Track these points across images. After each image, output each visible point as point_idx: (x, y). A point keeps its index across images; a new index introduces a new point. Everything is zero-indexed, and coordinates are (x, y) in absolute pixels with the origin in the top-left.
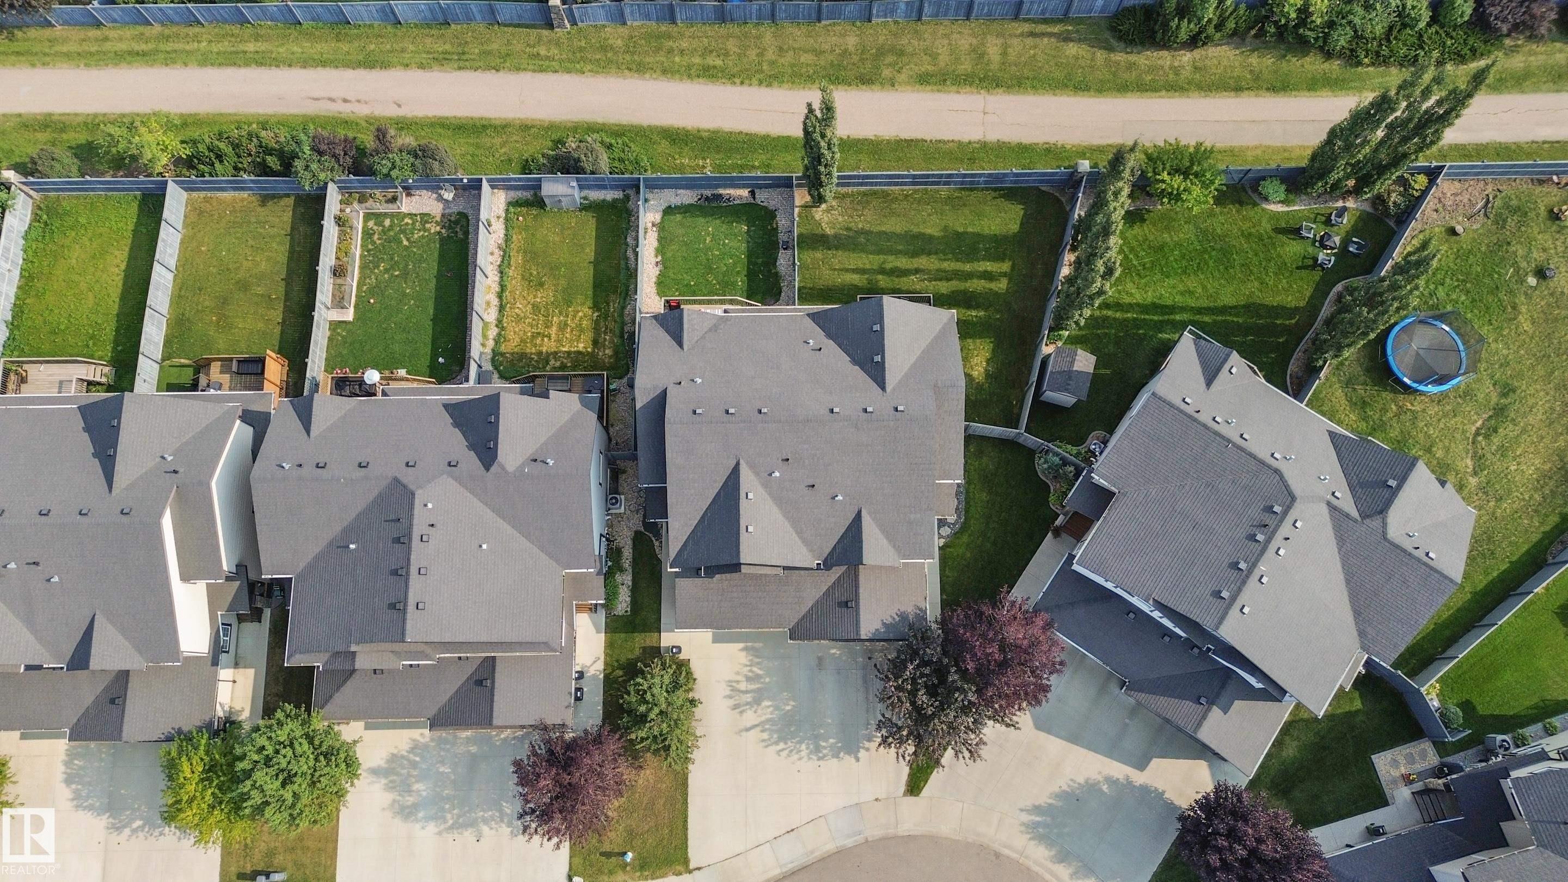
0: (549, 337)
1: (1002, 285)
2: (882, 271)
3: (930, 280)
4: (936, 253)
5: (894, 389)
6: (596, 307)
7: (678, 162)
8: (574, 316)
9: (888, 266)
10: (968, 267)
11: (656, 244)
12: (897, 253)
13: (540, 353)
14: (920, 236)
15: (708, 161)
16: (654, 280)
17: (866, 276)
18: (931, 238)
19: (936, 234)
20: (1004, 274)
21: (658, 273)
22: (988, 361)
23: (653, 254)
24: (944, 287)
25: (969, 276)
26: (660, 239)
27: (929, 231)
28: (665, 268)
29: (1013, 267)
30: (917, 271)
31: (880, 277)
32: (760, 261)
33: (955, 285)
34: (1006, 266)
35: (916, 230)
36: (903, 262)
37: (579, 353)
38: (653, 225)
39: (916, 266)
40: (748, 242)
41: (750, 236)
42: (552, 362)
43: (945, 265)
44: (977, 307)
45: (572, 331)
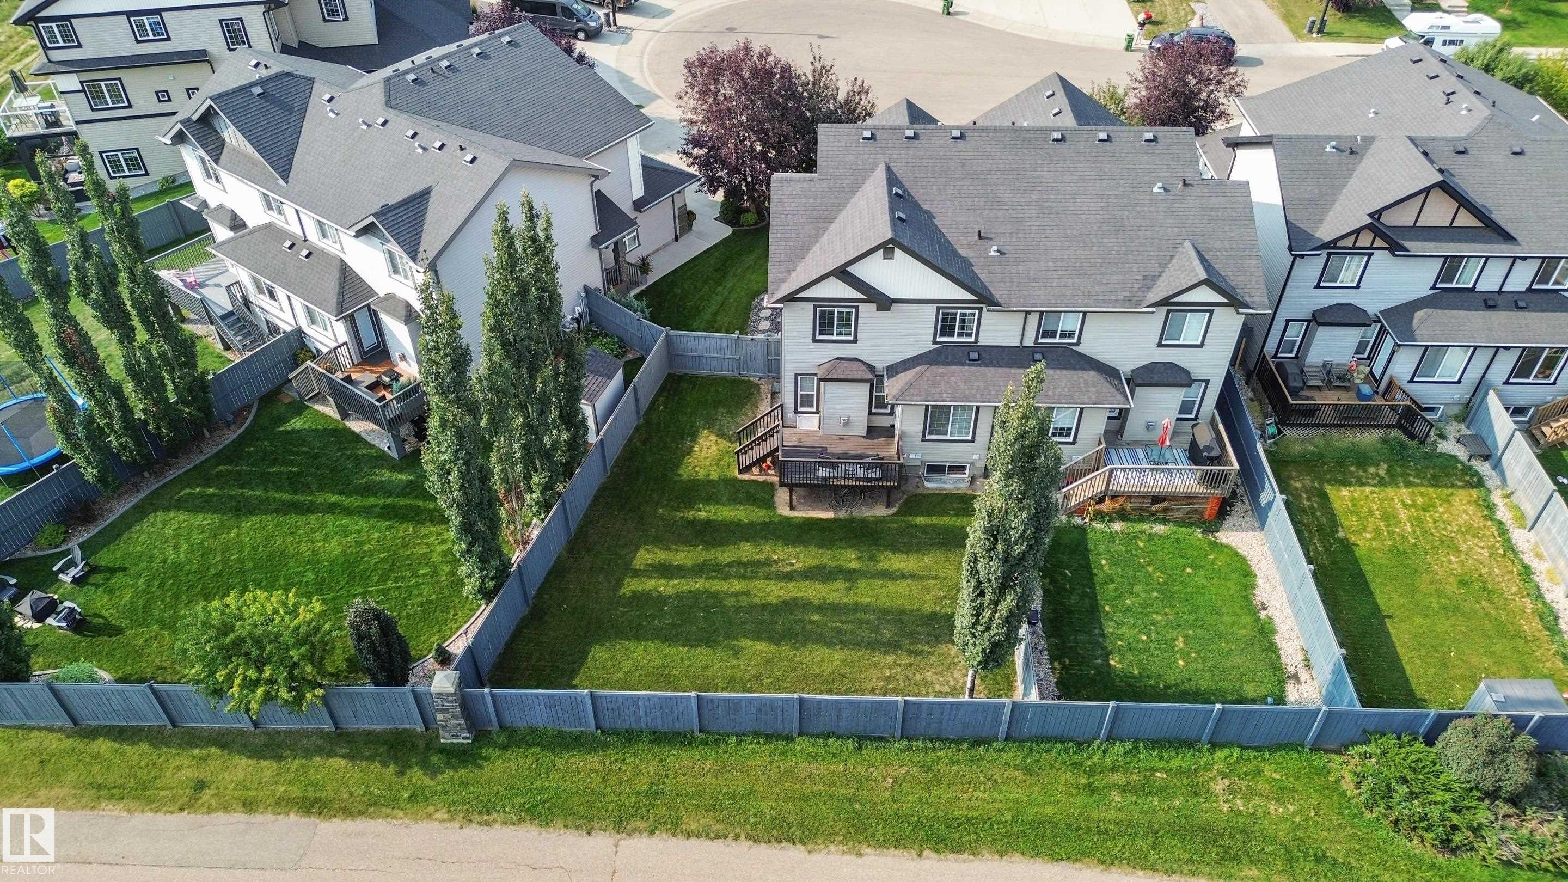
0: (1405, 505)
1: (645, 557)
2: (850, 576)
3: (767, 563)
4: (752, 607)
5: (873, 170)
6: (1347, 546)
7: (1291, 808)
8: (1377, 531)
9: (840, 585)
10: (699, 584)
11: (1279, 640)
12: (822, 608)
13: (1408, 484)
14: (775, 639)
15: (1226, 808)
16: (1260, 581)
17: (879, 566)
18: (758, 637)
19: (750, 643)
20: (636, 574)
21: (1257, 592)
22: (690, 451)
23: (1277, 621)
24: (746, 551)
25: (699, 570)
26: (1272, 648)
27: (761, 646)
28: (1246, 598)
29: (619, 583)
30: (789, 577)
31: (854, 565)
32: (1074, 599)
33: (725, 556)
34: (632, 586)
35: (786, 650)
36: (813, 591)
37: (1345, 484)
38: (1296, 677)
39: (791, 585)
40: (1103, 635)
41: (1104, 648)
42: (1382, 472)
43: (737, 585)
44: (693, 523)
45: (1371, 512)
